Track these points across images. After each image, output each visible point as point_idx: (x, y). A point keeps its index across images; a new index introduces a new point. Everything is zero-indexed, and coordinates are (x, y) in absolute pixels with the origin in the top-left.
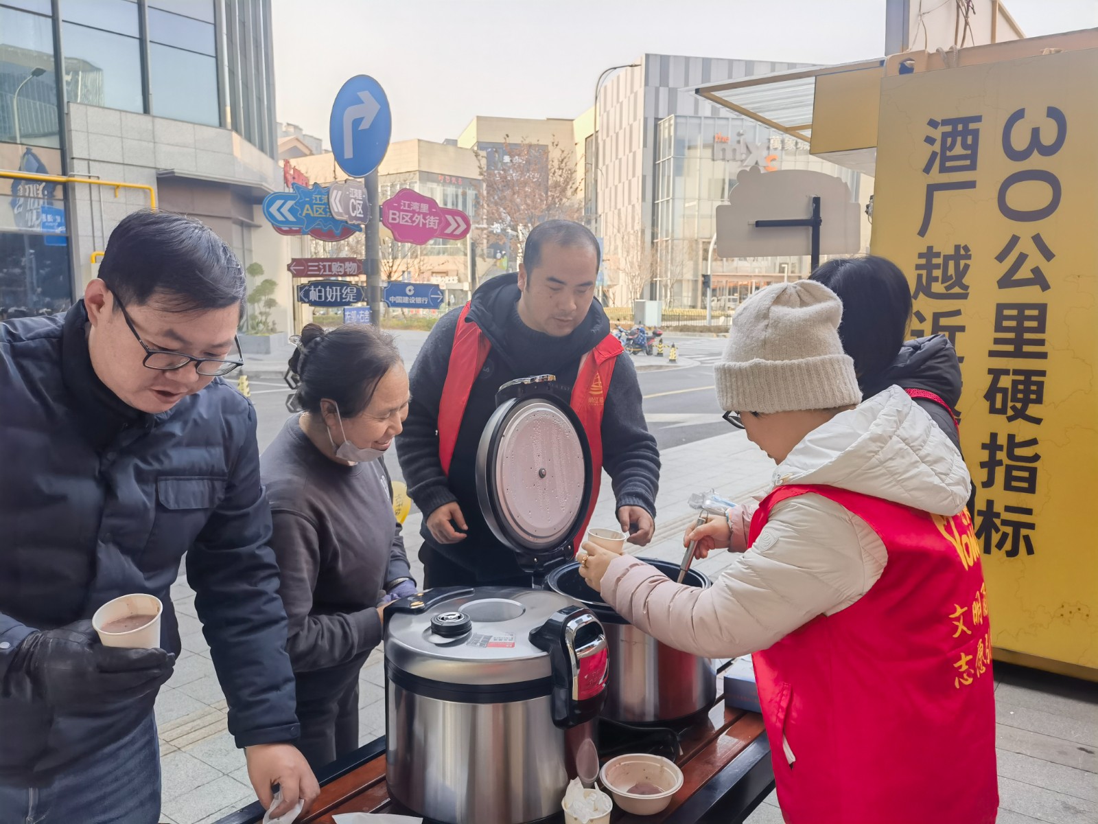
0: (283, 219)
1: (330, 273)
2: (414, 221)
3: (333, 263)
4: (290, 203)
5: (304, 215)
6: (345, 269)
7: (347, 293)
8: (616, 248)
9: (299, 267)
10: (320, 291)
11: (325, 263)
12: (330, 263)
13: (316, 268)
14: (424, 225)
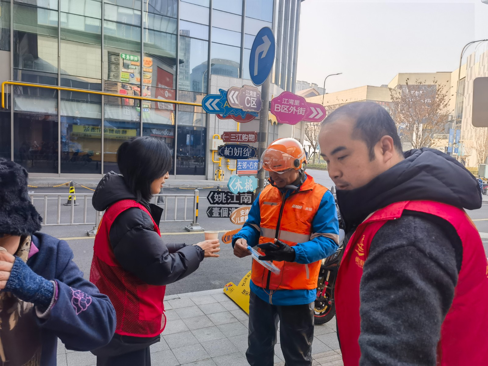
0: (212, 109)
1: (241, 140)
2: (290, 111)
3: (243, 135)
4: (217, 100)
5: (224, 107)
6: (248, 138)
7: (246, 151)
8: (471, 136)
9: (227, 136)
10: (230, 150)
11: (239, 135)
12: (241, 135)
13: (235, 137)
14: (296, 113)
